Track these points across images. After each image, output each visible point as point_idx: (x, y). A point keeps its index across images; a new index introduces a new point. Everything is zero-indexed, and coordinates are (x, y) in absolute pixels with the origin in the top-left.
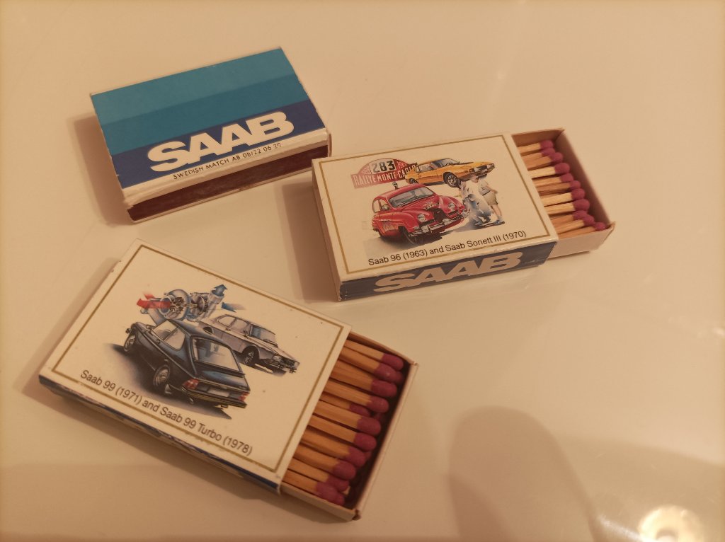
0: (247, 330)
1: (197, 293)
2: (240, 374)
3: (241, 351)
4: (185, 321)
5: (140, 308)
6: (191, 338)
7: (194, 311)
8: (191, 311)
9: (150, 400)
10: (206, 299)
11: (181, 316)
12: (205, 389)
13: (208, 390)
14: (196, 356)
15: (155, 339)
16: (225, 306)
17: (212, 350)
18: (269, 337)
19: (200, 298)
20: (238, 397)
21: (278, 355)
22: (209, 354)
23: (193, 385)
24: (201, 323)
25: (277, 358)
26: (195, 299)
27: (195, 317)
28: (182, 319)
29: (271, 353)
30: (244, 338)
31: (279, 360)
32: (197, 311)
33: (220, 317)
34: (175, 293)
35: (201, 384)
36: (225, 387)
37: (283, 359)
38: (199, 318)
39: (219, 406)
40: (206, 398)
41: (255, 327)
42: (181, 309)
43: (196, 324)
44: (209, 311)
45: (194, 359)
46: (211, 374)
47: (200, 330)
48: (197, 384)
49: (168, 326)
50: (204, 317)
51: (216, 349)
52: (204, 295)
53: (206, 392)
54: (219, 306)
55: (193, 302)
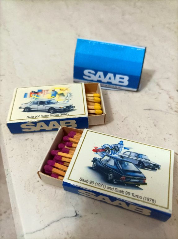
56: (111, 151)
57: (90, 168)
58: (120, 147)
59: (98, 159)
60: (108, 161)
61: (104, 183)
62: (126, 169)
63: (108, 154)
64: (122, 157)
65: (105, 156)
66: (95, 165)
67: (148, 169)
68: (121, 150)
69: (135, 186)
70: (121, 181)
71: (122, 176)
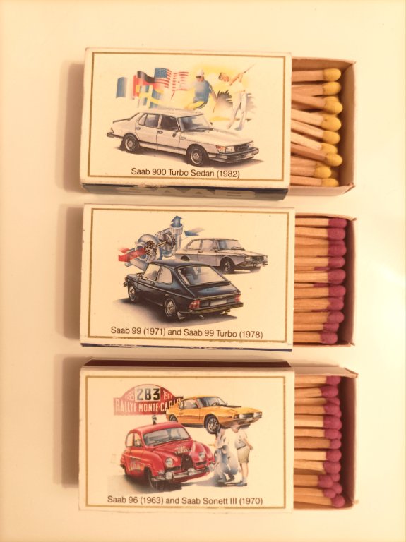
0: (215, 246)
1: (160, 232)
2: (227, 283)
3: (218, 265)
4: (164, 258)
5: (123, 263)
6: (176, 269)
7: (166, 248)
8: (164, 248)
9: (172, 329)
10: (170, 234)
11: (158, 256)
12: (207, 304)
13: (210, 304)
14: (187, 282)
15: (149, 283)
16: (188, 234)
17: (196, 273)
18: (235, 245)
19: (164, 235)
20: (233, 300)
21: (248, 256)
22: (196, 277)
23: (197, 305)
24: (177, 255)
25: (248, 259)
26: (161, 237)
27: (170, 252)
28: (161, 258)
29: (241, 256)
30: (215, 254)
31: (251, 260)
32: (168, 247)
33: (189, 244)
34: (143, 239)
35: (202, 302)
36: (221, 296)
37: (253, 257)
38: (173, 252)
39: (224, 313)
40: (212, 311)
41: (219, 241)
42: (155, 250)
43: (174, 258)
44: (178, 243)
45: (186, 285)
46: (205, 291)
47: (179, 261)
48: (199, 303)
49: (152, 269)
50: (176, 250)
51: (199, 271)
52: (167, 231)
53: (209, 306)
54: (183, 235)
55: (161, 240)
56: (158, 249)
57: (126, 301)
58: (176, 235)
59: (135, 276)
60: (157, 275)
61: (160, 326)
62: (197, 282)
63: (153, 257)
64: (184, 257)
65: (148, 264)
66: (133, 292)
67: (243, 271)
68: (180, 240)
69: (220, 314)
70: (191, 311)
71: (192, 301)
